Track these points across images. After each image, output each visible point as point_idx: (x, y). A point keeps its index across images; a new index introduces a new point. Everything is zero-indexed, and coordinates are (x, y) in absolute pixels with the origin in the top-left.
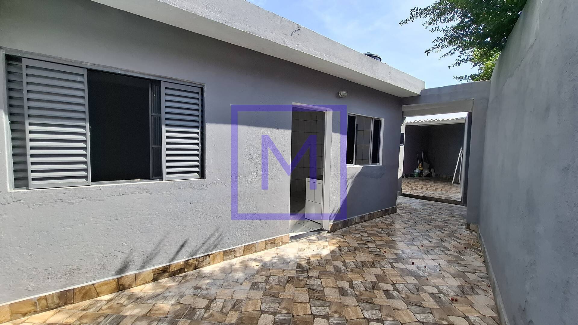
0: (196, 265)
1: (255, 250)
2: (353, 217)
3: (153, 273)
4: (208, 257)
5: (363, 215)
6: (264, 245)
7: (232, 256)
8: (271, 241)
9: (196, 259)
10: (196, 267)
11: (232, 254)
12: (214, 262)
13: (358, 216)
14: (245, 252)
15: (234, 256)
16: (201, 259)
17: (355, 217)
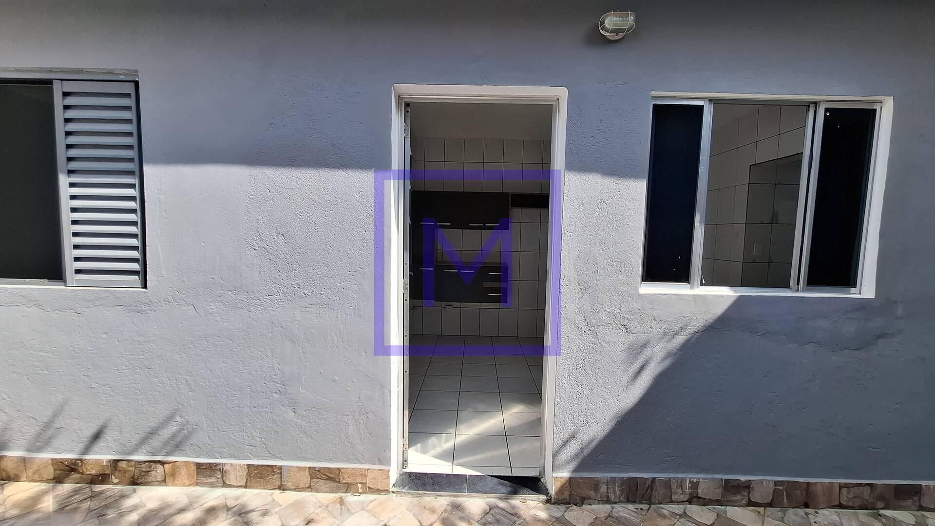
0: (136, 477)
1: (278, 483)
2: (680, 476)
3: (52, 465)
4: (160, 466)
5: (743, 478)
6: (305, 479)
7: (217, 481)
8: (328, 474)
9: (133, 463)
10: (136, 481)
11: (216, 475)
12: (173, 481)
13: (710, 476)
14: (251, 481)
15: (224, 482)
16: (144, 467)
17: (694, 477)
